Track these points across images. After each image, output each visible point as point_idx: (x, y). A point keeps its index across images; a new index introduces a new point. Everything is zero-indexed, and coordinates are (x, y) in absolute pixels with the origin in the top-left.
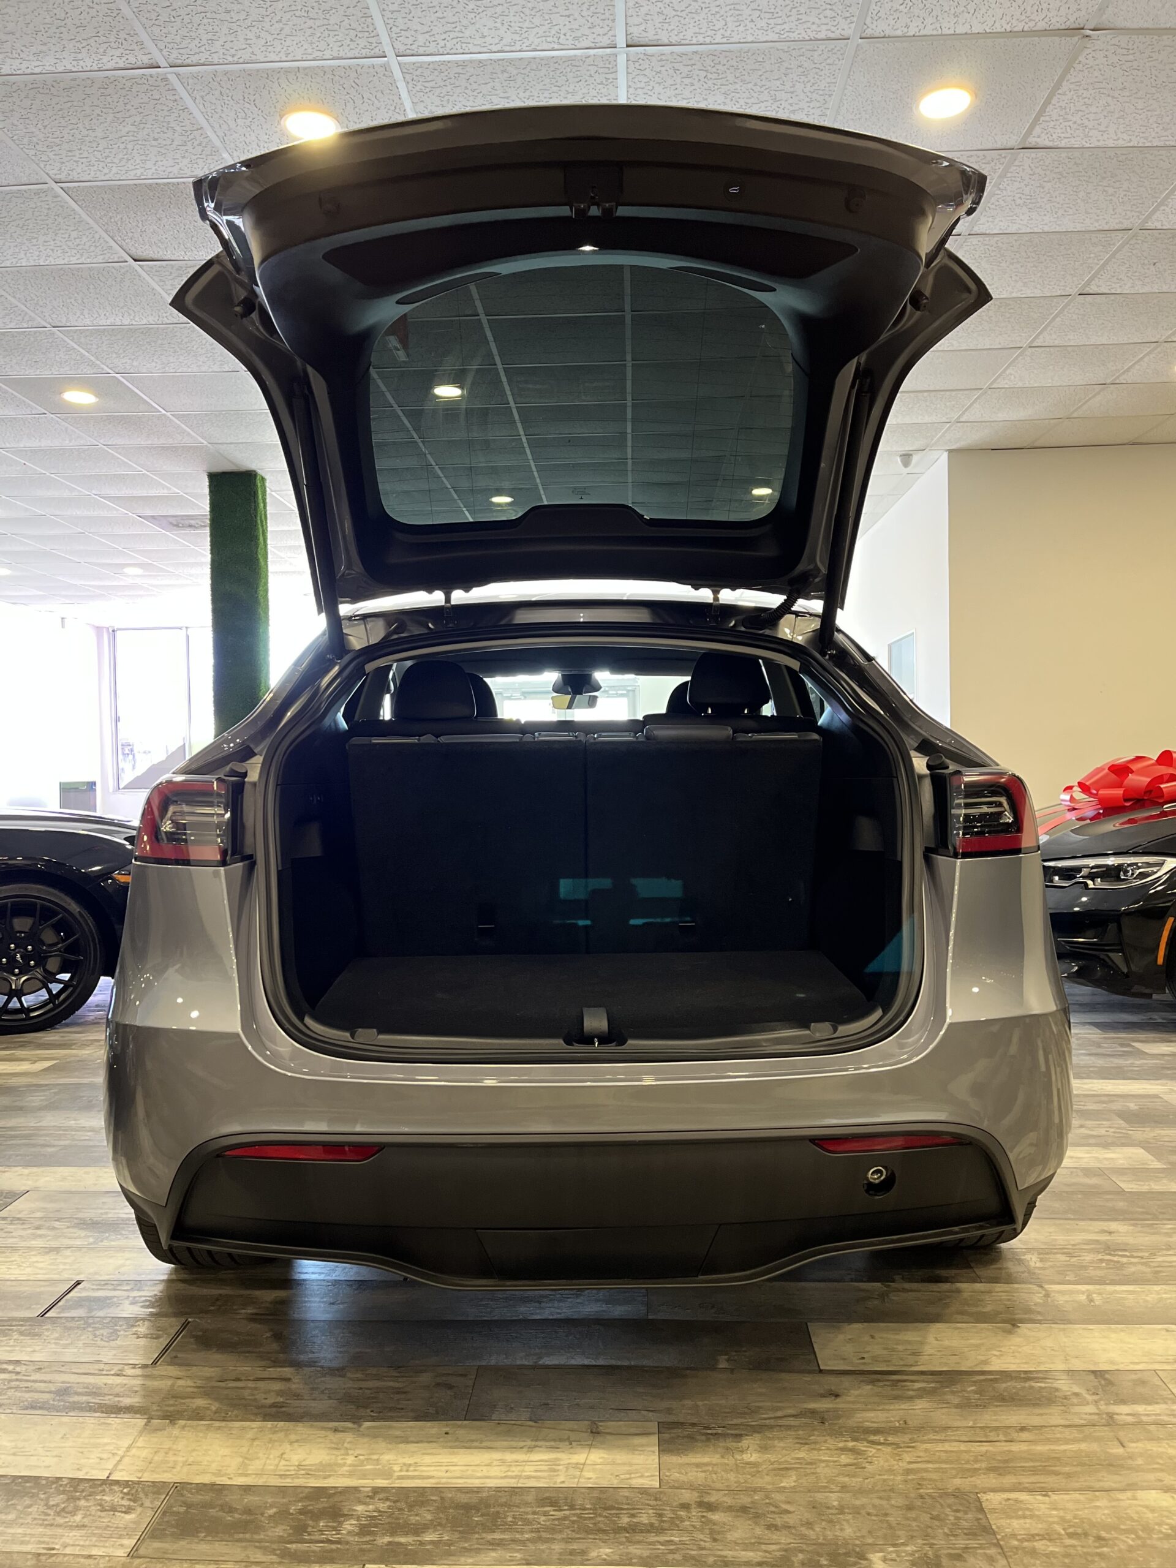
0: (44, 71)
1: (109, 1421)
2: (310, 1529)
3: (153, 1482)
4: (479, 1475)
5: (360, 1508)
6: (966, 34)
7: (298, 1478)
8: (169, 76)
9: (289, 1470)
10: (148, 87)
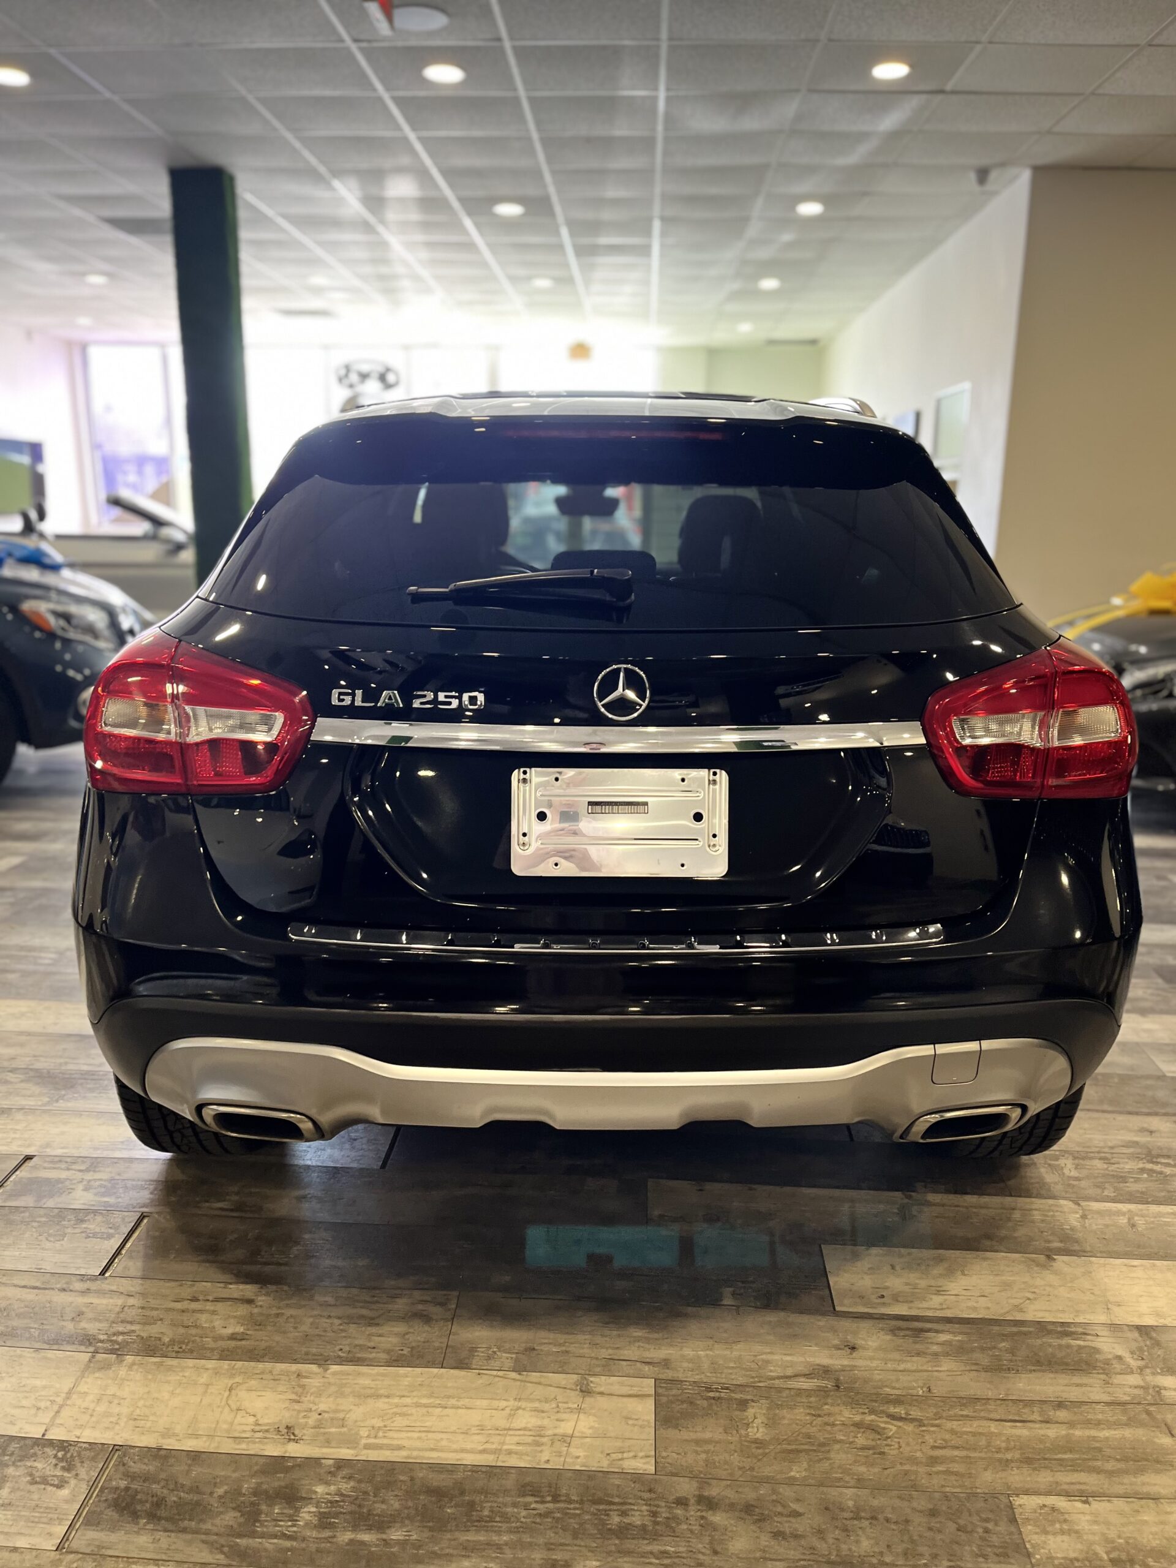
1: (50, 1354)
2: (263, 1517)
3: (90, 1443)
4: (455, 1446)
5: (320, 1489)
7: (255, 1443)
9: (244, 1431)
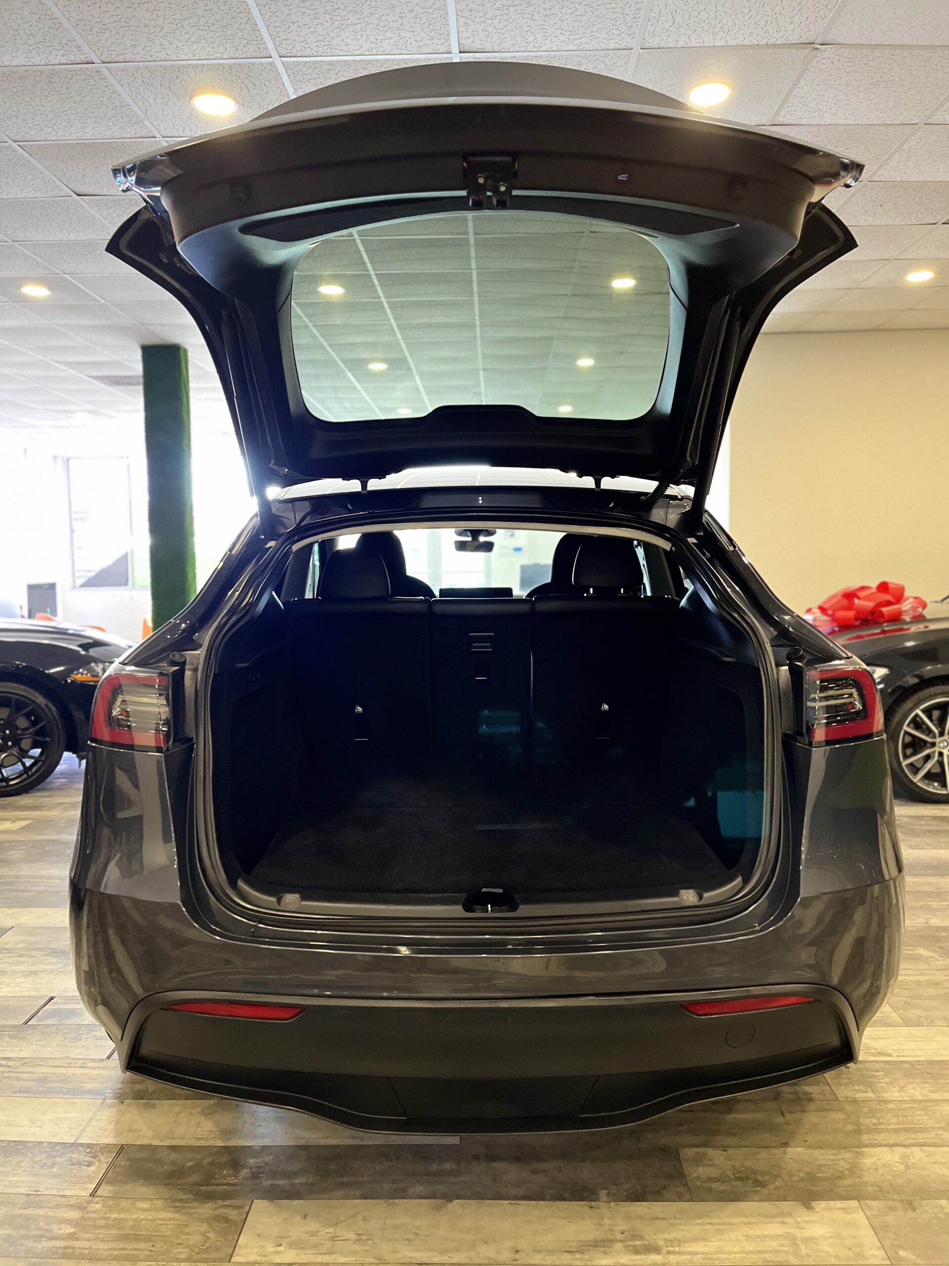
1: (76, 1101)
5: (252, 1161)
6: (723, 46)
7: (208, 1140)
8: (101, 69)
9: (202, 1135)
10: (84, 76)
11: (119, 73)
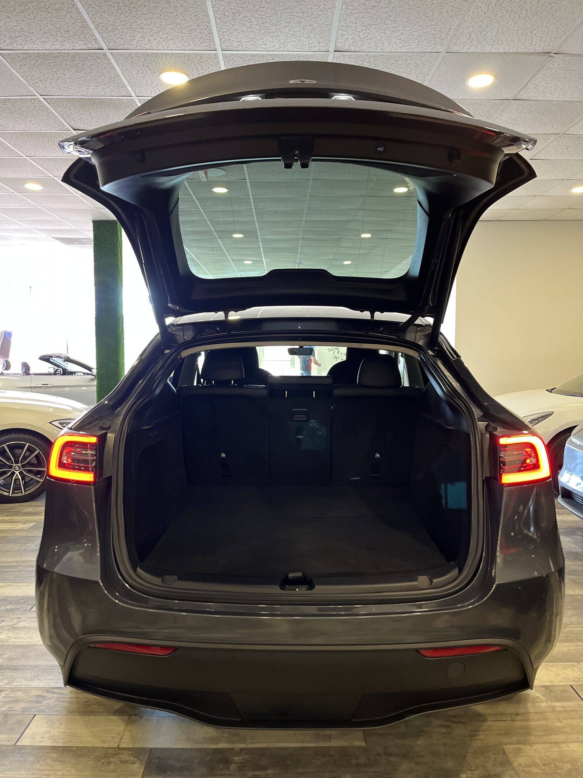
0: (45, 49)
2: (216, 769)
3: (141, 748)
5: (236, 758)
6: (496, 52)
7: (204, 744)
8: (107, 53)
9: (199, 740)
10: (95, 57)
11: (118, 56)
